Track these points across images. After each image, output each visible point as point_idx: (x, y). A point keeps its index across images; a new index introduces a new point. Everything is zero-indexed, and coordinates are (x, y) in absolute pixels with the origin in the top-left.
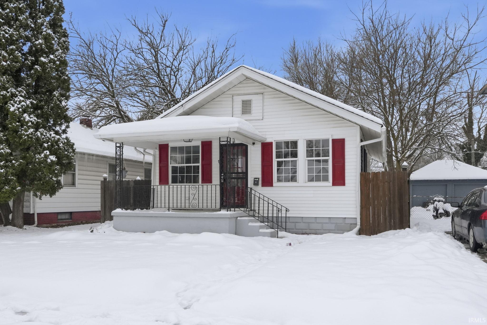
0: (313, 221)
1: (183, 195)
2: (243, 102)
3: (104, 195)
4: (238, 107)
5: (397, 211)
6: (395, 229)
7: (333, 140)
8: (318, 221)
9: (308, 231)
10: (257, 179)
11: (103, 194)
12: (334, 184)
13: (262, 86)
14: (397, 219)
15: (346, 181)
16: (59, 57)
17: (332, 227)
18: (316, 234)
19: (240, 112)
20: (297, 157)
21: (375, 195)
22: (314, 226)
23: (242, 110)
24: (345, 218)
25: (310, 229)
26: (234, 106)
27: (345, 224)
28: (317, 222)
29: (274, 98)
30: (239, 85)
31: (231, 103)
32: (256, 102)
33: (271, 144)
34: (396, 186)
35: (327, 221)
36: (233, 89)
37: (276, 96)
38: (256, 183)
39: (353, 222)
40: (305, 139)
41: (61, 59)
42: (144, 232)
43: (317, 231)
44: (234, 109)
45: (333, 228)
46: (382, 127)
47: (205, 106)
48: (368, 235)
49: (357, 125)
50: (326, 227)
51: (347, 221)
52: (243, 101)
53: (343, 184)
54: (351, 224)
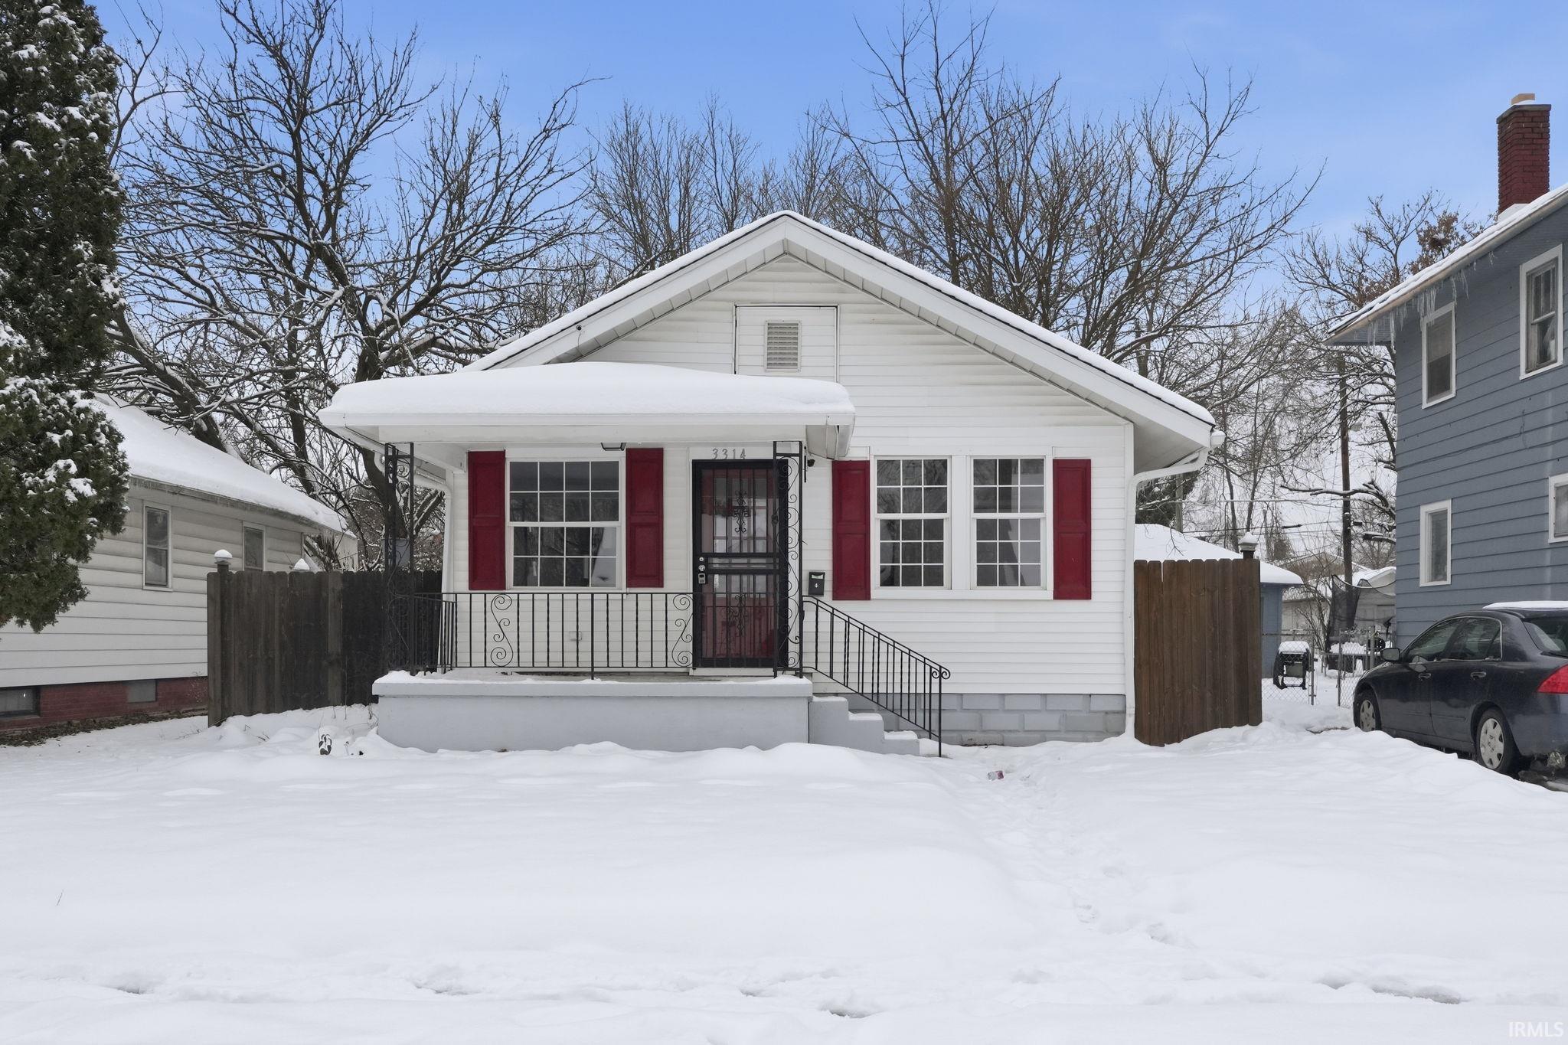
0: (995, 704)
1: (556, 626)
2: (769, 328)
3: (222, 623)
4: (755, 343)
5: (1232, 675)
6: (1227, 725)
7: (1057, 463)
8: (1010, 704)
9: (978, 736)
10: (821, 577)
11: (219, 622)
12: (1060, 594)
13: (835, 282)
14: (1233, 697)
15: (1095, 587)
16: (97, 116)
17: (1052, 721)
18: (1003, 745)
19: (762, 360)
20: (945, 511)
21: (1175, 627)
22: (998, 722)
23: (769, 354)
24: (1090, 695)
25: (984, 731)
26: (741, 340)
27: (1090, 712)
28: (1006, 708)
29: (873, 322)
30: (758, 274)
31: (730, 328)
32: (814, 329)
33: (865, 465)
34: (1231, 602)
35: (1037, 704)
36: (737, 284)
37: (877, 317)
38: (815, 587)
39: (1115, 706)
40: (971, 456)
41: (101, 123)
42: (505, 751)
43: (1006, 735)
44: (740, 351)
45: (1055, 727)
46: (1212, 431)
47: (638, 334)
48: (1156, 745)
49: (1127, 422)
50: (1033, 721)
51: (1097, 705)
52: (770, 326)
53: (1085, 594)
54: (1107, 713)
